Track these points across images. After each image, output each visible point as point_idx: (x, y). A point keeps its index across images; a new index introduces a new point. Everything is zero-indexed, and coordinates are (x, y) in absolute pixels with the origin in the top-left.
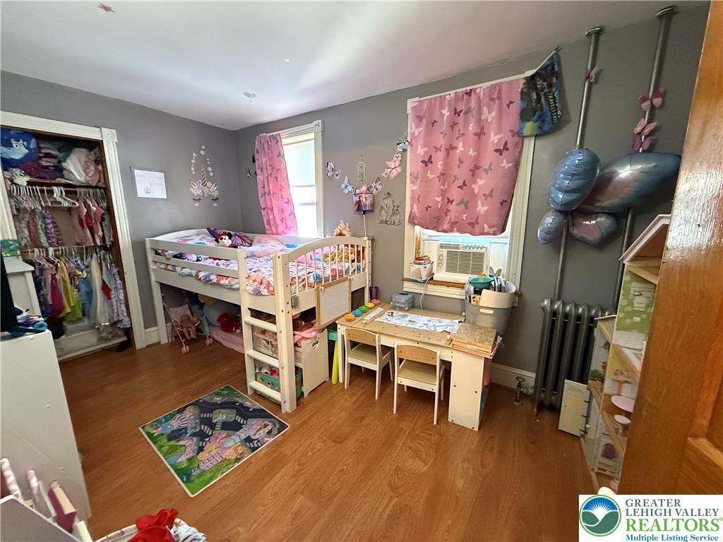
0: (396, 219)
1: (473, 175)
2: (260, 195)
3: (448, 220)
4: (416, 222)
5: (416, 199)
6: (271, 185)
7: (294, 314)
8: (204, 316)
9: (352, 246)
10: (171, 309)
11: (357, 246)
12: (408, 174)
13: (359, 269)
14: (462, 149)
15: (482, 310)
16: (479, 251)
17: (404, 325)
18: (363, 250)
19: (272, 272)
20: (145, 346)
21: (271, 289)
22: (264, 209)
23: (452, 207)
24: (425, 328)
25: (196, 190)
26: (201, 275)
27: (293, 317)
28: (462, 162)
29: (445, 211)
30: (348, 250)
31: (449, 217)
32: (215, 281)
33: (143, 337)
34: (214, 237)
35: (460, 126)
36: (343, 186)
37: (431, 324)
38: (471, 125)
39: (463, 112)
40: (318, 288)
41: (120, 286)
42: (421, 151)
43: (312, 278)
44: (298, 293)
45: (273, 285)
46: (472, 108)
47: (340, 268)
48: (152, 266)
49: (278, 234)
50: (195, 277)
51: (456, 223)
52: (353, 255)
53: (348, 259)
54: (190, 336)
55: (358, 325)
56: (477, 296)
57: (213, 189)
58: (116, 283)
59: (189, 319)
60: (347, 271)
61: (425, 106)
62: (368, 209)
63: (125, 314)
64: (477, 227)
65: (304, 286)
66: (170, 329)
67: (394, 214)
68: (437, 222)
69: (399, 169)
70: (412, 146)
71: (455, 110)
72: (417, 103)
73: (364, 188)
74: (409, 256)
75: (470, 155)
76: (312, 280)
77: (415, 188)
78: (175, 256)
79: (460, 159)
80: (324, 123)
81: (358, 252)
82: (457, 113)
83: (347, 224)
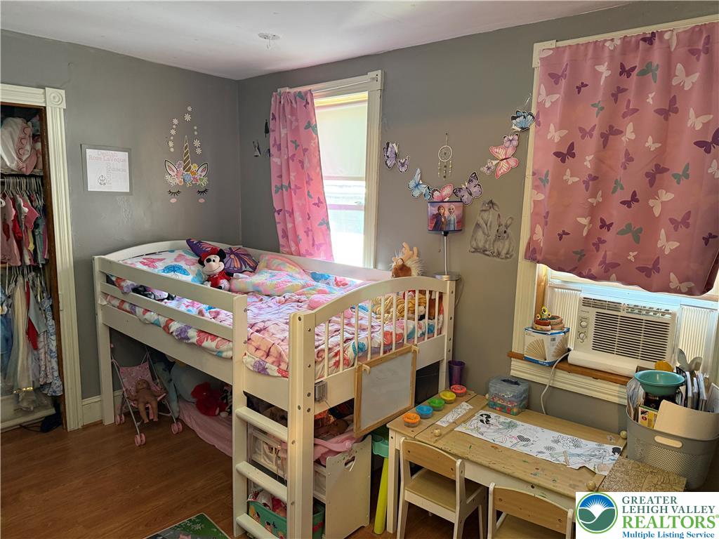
0: (503, 247)
1: (652, 183)
2: (273, 189)
3: (600, 259)
4: (539, 258)
5: (542, 217)
6: (293, 175)
7: (318, 412)
8: (172, 383)
9: (422, 292)
10: (123, 369)
11: (431, 292)
12: (529, 172)
13: (431, 330)
14: (633, 137)
15: (659, 439)
16: (658, 318)
17: (508, 445)
18: (441, 298)
19: (287, 334)
20: (80, 427)
21: (283, 366)
22: (279, 212)
23: (609, 236)
24: (546, 456)
25: (174, 177)
26: (175, 326)
27: (315, 416)
28: (631, 159)
29: (595, 240)
30: (413, 298)
31: (601, 253)
32: (194, 340)
33: (79, 412)
34: (198, 255)
35: (631, 95)
36: (412, 184)
37: (559, 448)
38: (651, 96)
39: (636, 71)
40: (360, 367)
41: (52, 330)
42: (555, 135)
43: (351, 349)
44: (326, 377)
45: (287, 360)
46: (655, 64)
47: (400, 331)
48: (101, 301)
49: (299, 254)
50: (164, 328)
51: (616, 265)
52: (422, 308)
53: (414, 313)
54: (148, 415)
55: (424, 436)
56: (651, 412)
57: (200, 175)
58: (46, 325)
59: (149, 388)
60: (411, 336)
61: (566, 58)
62: (452, 228)
63: (56, 374)
64: (655, 276)
65: (337, 364)
66: (119, 400)
67: (498, 237)
68: (580, 259)
69: (512, 162)
70: (538, 124)
71: (622, 66)
72: (551, 52)
73: (447, 191)
74: (523, 316)
75: (649, 148)
76: (350, 353)
77: (541, 197)
78: (136, 290)
79: (627, 154)
80: (385, 76)
81: (432, 302)
82: (625, 71)
83: (415, 249)
